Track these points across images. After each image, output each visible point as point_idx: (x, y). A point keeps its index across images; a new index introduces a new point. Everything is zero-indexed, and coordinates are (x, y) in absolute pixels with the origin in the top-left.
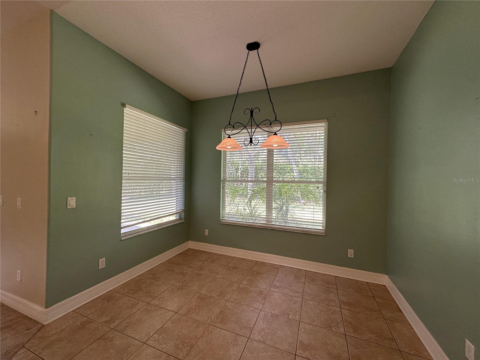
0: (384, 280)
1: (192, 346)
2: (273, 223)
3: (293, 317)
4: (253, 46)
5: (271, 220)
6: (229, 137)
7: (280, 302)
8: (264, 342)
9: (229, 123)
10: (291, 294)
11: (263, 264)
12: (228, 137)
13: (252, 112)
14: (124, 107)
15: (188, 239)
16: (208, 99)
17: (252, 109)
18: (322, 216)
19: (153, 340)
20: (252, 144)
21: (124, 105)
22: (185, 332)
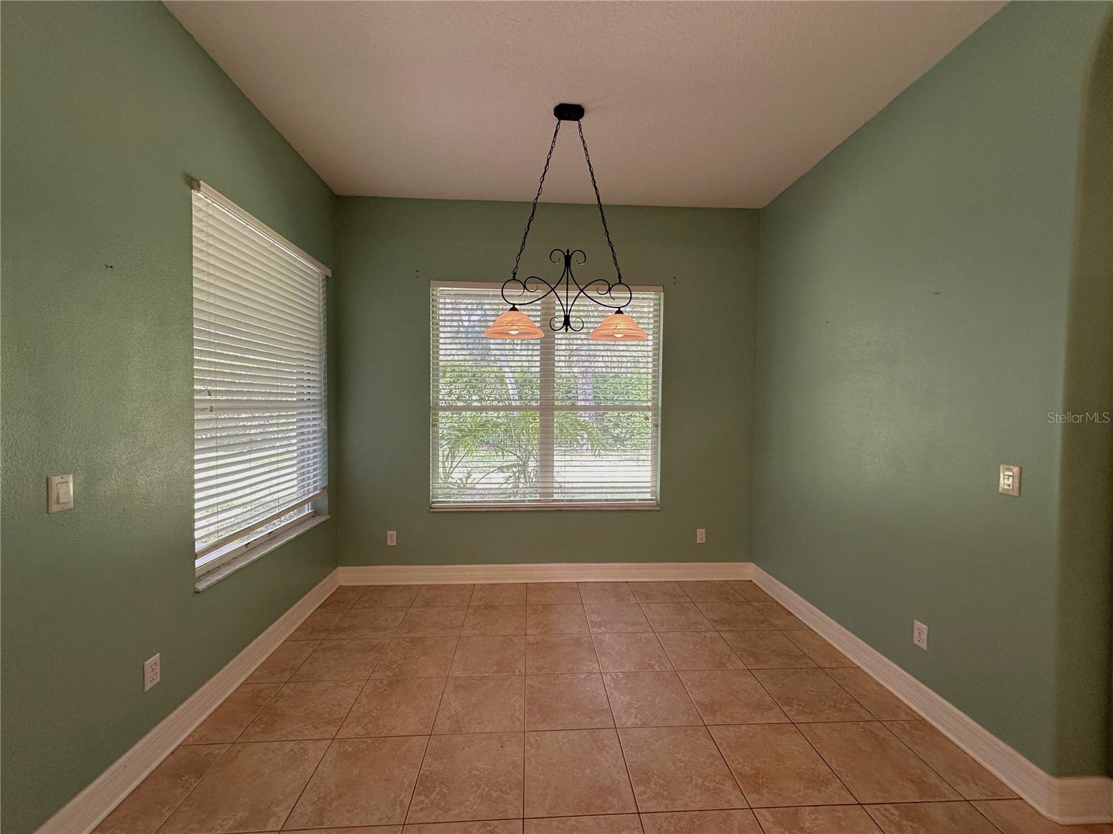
0: (750, 571)
1: (522, 785)
2: (556, 497)
3: (661, 668)
4: (570, 112)
5: (550, 490)
6: (514, 309)
7: (623, 649)
8: (644, 726)
9: (514, 277)
10: (630, 629)
11: (542, 587)
12: (511, 310)
13: (568, 259)
14: (192, 188)
15: (336, 566)
16: (383, 198)
17: (568, 251)
18: (650, 474)
19: (420, 808)
20: (570, 330)
21: (193, 183)
22: (482, 764)
